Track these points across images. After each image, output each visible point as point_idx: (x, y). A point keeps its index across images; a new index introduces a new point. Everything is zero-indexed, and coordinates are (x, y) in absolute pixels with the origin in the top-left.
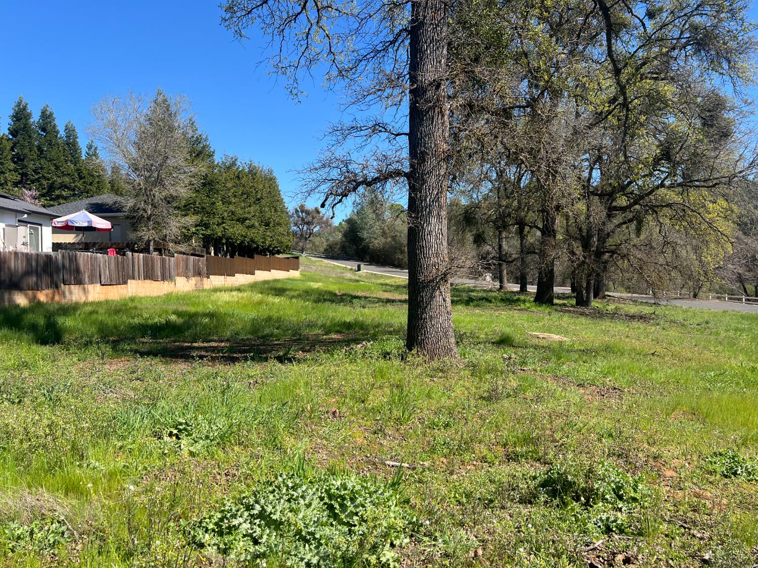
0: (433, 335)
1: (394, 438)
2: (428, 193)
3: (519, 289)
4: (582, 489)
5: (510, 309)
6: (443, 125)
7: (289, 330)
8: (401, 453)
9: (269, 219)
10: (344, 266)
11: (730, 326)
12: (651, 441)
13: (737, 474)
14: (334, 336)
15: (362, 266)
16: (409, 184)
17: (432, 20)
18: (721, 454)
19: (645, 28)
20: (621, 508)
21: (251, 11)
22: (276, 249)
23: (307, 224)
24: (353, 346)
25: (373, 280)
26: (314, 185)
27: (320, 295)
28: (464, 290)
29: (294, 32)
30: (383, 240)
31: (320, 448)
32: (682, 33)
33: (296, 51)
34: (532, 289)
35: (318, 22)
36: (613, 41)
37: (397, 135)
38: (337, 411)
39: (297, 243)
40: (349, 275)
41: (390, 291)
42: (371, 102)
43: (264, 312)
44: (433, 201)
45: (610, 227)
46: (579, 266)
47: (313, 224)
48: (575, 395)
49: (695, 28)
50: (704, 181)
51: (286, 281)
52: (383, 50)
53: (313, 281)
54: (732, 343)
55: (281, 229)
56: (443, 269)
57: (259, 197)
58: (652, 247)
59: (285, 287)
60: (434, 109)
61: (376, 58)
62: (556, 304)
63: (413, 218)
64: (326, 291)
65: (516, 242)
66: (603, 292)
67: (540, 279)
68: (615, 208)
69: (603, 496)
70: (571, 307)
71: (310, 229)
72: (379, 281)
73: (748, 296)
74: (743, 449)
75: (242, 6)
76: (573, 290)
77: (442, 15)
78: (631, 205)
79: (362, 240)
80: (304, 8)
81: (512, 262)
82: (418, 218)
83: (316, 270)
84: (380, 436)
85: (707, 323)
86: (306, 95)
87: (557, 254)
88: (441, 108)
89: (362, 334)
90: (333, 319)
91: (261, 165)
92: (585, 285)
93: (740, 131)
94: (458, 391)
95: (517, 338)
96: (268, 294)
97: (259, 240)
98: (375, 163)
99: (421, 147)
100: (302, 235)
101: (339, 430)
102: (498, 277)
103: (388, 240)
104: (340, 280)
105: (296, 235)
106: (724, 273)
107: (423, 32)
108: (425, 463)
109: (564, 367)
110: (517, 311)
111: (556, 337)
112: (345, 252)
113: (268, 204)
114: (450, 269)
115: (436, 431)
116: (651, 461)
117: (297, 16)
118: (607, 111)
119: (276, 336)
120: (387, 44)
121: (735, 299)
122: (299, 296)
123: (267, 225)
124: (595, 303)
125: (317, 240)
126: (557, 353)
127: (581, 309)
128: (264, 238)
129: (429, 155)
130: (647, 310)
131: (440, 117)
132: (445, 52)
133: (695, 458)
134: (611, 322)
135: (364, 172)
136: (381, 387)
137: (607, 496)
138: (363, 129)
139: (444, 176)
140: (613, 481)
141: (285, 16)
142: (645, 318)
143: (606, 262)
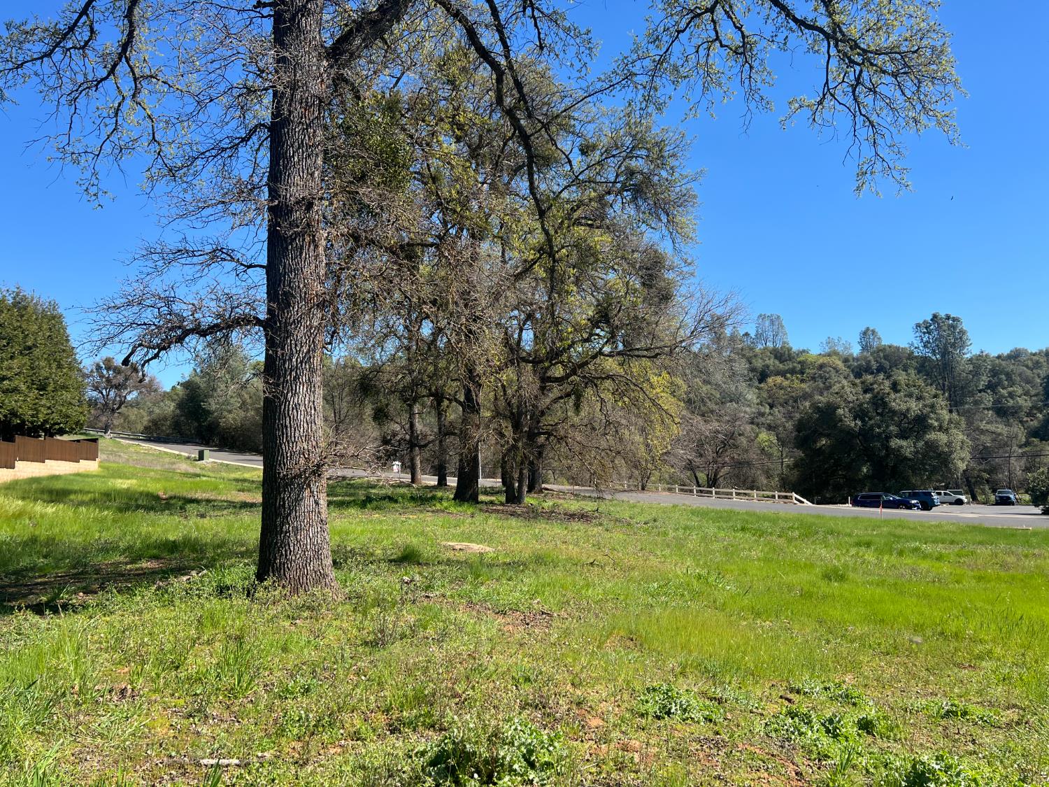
0: (298, 556)
1: (222, 720)
2: (294, 350)
3: (436, 483)
4: (484, 760)
5: (421, 512)
6: (316, 259)
7: (68, 558)
8: (228, 744)
9: (47, 378)
10: (177, 453)
11: (679, 523)
12: (577, 681)
13: (671, 713)
14: (145, 564)
15: (207, 453)
16: (266, 335)
17: (302, 118)
18: (654, 690)
19: (571, 165)
20: (532, 780)
21: (22, 64)
22: (57, 427)
23: (116, 388)
24: (172, 579)
25: (224, 474)
26: (113, 330)
27: (130, 499)
28: (361, 486)
29: (94, 104)
30: (242, 414)
31: (88, 753)
32: (617, 176)
33: (97, 132)
34: (452, 482)
35: (134, 96)
36: (536, 176)
37: (250, 266)
38: (129, 687)
39: (97, 418)
40: (184, 467)
41: (249, 491)
42: (211, 218)
43: (23, 530)
44: (301, 362)
45: (545, 402)
46: (509, 450)
47: (126, 389)
48: (491, 626)
49: (631, 173)
50: (646, 350)
51: (72, 477)
52: (230, 148)
53: (120, 477)
54: (680, 544)
55: (66, 396)
56: (315, 459)
57: (29, 343)
58: (593, 429)
59: (70, 487)
60: (303, 235)
61: (219, 157)
62: (482, 502)
63: (271, 384)
64: (141, 493)
65: (432, 420)
66: (540, 485)
67: (461, 469)
68: (550, 379)
69: (511, 766)
70: (500, 505)
71: (120, 396)
72: (233, 476)
73: (699, 486)
74: (681, 680)
75: (7, 56)
76: (504, 483)
77: (316, 114)
78: (568, 376)
79: (209, 413)
80: (112, 72)
81: (425, 446)
82: (278, 386)
83: (128, 460)
84: (196, 719)
85: (655, 521)
86: (111, 196)
87: (482, 436)
88: (314, 236)
89: (194, 560)
90: (148, 536)
91: (36, 295)
92: (516, 476)
93: (680, 293)
94: (331, 636)
95: (427, 552)
96: (36, 500)
97: (27, 413)
98: (213, 304)
99: (284, 286)
100: (106, 405)
101: (127, 718)
102: (410, 468)
103: (248, 414)
104: (168, 474)
105: (96, 405)
106: (672, 459)
107: (288, 132)
108: (265, 754)
109: (482, 588)
110: (430, 514)
111: (476, 547)
112: (179, 432)
113: (45, 356)
114: (325, 458)
115: (290, 701)
116: (575, 709)
117: (99, 82)
118: (532, 260)
119: (41, 569)
120: (237, 141)
121: (686, 491)
122: (94, 501)
123: (42, 388)
124: (529, 500)
125: (133, 414)
126: (476, 569)
127: (510, 508)
128: (35, 409)
129: (295, 298)
130: (589, 506)
131: (312, 247)
132: (320, 162)
133: (626, 697)
134: (547, 523)
135: (196, 316)
136: (209, 642)
137: (516, 766)
138: (196, 253)
139: (318, 328)
140: (523, 744)
141: (80, 79)
142: (587, 516)
143: (542, 446)
